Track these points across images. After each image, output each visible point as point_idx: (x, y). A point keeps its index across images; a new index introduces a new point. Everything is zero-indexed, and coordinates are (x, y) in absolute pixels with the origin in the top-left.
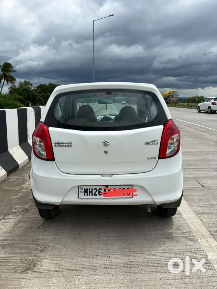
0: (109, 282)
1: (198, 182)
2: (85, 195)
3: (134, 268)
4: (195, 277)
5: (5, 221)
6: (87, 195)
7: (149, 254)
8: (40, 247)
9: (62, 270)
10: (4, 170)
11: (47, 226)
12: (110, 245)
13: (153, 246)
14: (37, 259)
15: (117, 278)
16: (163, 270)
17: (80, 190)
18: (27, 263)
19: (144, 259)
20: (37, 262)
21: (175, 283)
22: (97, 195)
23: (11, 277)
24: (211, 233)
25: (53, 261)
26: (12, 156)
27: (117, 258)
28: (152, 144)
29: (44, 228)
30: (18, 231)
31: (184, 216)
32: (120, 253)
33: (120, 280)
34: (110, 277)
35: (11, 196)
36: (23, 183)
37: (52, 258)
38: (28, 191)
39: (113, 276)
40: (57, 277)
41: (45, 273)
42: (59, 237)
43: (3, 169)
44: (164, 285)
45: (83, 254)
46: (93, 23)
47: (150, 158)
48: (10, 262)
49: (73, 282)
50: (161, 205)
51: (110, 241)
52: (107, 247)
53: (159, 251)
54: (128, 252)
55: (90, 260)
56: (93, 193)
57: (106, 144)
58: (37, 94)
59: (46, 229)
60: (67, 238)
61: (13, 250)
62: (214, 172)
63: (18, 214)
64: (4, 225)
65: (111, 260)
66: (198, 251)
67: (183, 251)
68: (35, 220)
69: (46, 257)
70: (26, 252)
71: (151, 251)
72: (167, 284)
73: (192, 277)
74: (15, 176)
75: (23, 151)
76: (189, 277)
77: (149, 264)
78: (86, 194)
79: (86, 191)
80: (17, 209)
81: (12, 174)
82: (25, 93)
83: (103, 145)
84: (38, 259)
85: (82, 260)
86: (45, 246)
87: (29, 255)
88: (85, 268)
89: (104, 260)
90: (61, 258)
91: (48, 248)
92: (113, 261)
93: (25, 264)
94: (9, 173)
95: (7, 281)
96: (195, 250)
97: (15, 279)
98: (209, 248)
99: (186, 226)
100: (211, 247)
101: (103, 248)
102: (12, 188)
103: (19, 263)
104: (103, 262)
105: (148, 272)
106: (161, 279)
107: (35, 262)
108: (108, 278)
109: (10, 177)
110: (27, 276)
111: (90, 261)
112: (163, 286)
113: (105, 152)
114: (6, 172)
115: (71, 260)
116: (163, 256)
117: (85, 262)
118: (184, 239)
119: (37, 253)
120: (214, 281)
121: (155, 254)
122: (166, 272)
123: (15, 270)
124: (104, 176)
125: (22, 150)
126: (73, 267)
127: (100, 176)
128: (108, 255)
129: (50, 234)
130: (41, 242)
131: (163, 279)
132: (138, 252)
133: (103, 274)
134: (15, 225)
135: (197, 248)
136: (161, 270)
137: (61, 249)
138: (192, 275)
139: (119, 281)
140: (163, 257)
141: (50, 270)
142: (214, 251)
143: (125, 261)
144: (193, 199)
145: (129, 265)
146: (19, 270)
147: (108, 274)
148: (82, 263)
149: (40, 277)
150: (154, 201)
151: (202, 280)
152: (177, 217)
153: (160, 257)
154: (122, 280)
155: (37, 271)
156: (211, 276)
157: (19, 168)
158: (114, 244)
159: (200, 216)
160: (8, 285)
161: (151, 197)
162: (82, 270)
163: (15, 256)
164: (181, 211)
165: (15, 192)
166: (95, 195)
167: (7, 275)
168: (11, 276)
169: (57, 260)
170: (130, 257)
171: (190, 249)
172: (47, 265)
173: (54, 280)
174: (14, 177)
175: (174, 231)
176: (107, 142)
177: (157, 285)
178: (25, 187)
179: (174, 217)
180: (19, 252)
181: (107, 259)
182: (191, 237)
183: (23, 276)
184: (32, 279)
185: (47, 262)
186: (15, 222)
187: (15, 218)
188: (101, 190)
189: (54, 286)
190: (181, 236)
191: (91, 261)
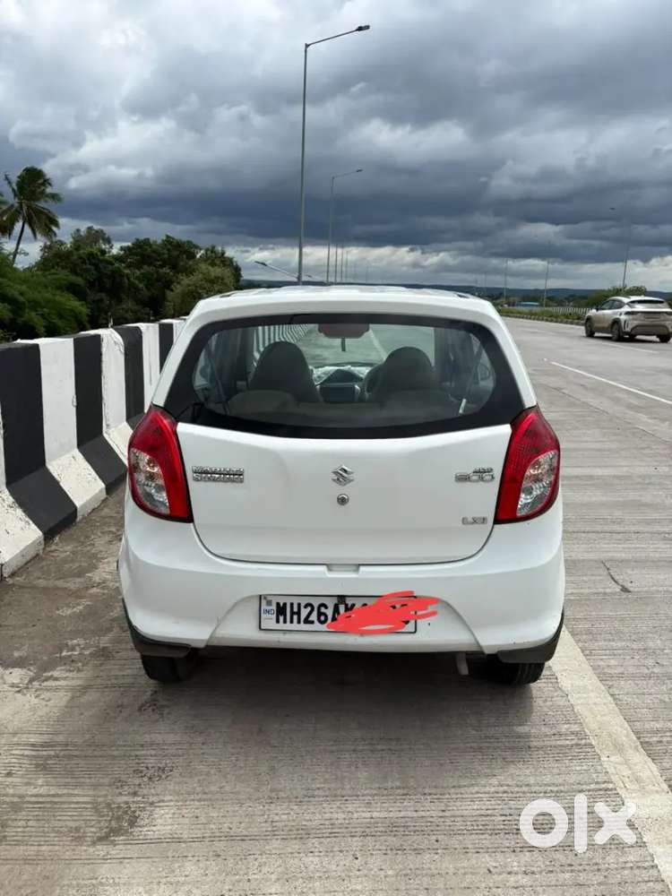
0: (343, 875)
1: (613, 578)
2: (278, 621)
3: (415, 837)
4: (587, 868)
5: (45, 684)
6: (285, 622)
7: (459, 796)
8: (147, 768)
9: (210, 837)
10: (33, 526)
11: (165, 703)
12: (349, 766)
13: (471, 772)
14: (137, 802)
15: (366, 864)
16: (496, 845)
17: (264, 607)
18: (110, 813)
19: (443, 811)
20: (141, 811)
21: (530, 884)
22: (312, 622)
23: (67, 853)
24: (639, 738)
25: (185, 811)
26: (57, 483)
27: (366, 807)
28: (477, 481)
29: (156, 710)
30: (82, 717)
31: (565, 683)
32: (375, 792)
33: (376, 869)
34: (348, 861)
35: (58, 609)
36: (93, 567)
37: (182, 800)
38: (106, 591)
39: (357, 858)
40: (196, 858)
41: (165, 845)
42: (200, 739)
43: (31, 522)
44: (498, 887)
45: (272, 791)
46: (306, 51)
47: (470, 519)
48: (63, 810)
49: (241, 872)
50: (499, 655)
51: (347, 756)
52: (339, 773)
53: (487, 789)
54: (398, 788)
55: (292, 810)
56: (303, 616)
57: (342, 477)
58: (127, 271)
59: (162, 714)
60: (225, 743)
61: (70, 773)
62: (662, 545)
63: (80, 664)
64: (42, 696)
65: (349, 812)
66: (600, 790)
67: (557, 792)
68: (131, 686)
69: (165, 799)
70: (106, 781)
71: (465, 786)
72: (508, 884)
73: (580, 868)
74: (68, 545)
75: (90, 468)
76: (570, 868)
77: (459, 825)
78: (281, 618)
79: (281, 610)
80: (77, 648)
81: (57, 539)
82: (89, 266)
83: (334, 480)
84: (143, 802)
85: (269, 810)
86: (161, 766)
87: (117, 791)
88: (276, 833)
89: (332, 810)
90: (206, 803)
91: (171, 771)
92: (355, 815)
93: (105, 818)
94: (49, 535)
95: (57, 866)
96: (592, 786)
97: (80, 862)
98: (631, 781)
99: (571, 715)
100: (638, 780)
101: (327, 776)
102: (60, 583)
103: (89, 813)
104: (327, 816)
105: (456, 849)
106: (492, 869)
107: (134, 812)
108: (342, 863)
109: (53, 547)
110: (113, 852)
111: (289, 814)
112: (494, 890)
113: (338, 499)
114: (41, 533)
115: (236, 809)
116: (499, 802)
117: (277, 814)
118: (561, 752)
119: (140, 785)
120: (640, 879)
121: (476, 796)
122: (506, 849)
123: (77, 835)
124: (334, 569)
125: (86, 463)
126: (241, 830)
127: (324, 568)
128: (343, 797)
129: (176, 727)
130: (149, 753)
131: (497, 870)
132: (427, 791)
133: (327, 852)
134: (72, 698)
135: (597, 783)
136: (492, 843)
137: (208, 774)
138: (578, 861)
139: (372, 872)
140: (501, 807)
141: (176, 836)
142: (647, 792)
143: (391, 814)
144: (595, 631)
145: (402, 829)
146: (89, 835)
147: (341, 851)
148: (268, 818)
149: (151, 858)
150: (478, 643)
151: (605, 877)
152: (544, 685)
153: (490, 807)
154: (382, 870)
155: (141, 837)
156: (632, 865)
157: (78, 520)
158: (360, 765)
159: (611, 683)
160: (61, 877)
161: (470, 630)
162: (269, 838)
163: (76, 792)
164: (555, 668)
165: (70, 596)
166: (307, 621)
167: (57, 848)
168: (67, 851)
169: (197, 809)
170: (405, 804)
171: (578, 784)
172: (170, 821)
173: (189, 867)
174: (63, 548)
175: (533, 728)
176: (345, 471)
177: (478, 888)
178: (97, 579)
179: (534, 686)
180: (88, 780)
181: (340, 808)
182: (581, 747)
183: (102, 853)
184: (128, 860)
185: (167, 814)
186: (73, 689)
187: (73, 678)
188: (326, 607)
189: (189, 884)
190: (553, 743)
191: (292, 813)
